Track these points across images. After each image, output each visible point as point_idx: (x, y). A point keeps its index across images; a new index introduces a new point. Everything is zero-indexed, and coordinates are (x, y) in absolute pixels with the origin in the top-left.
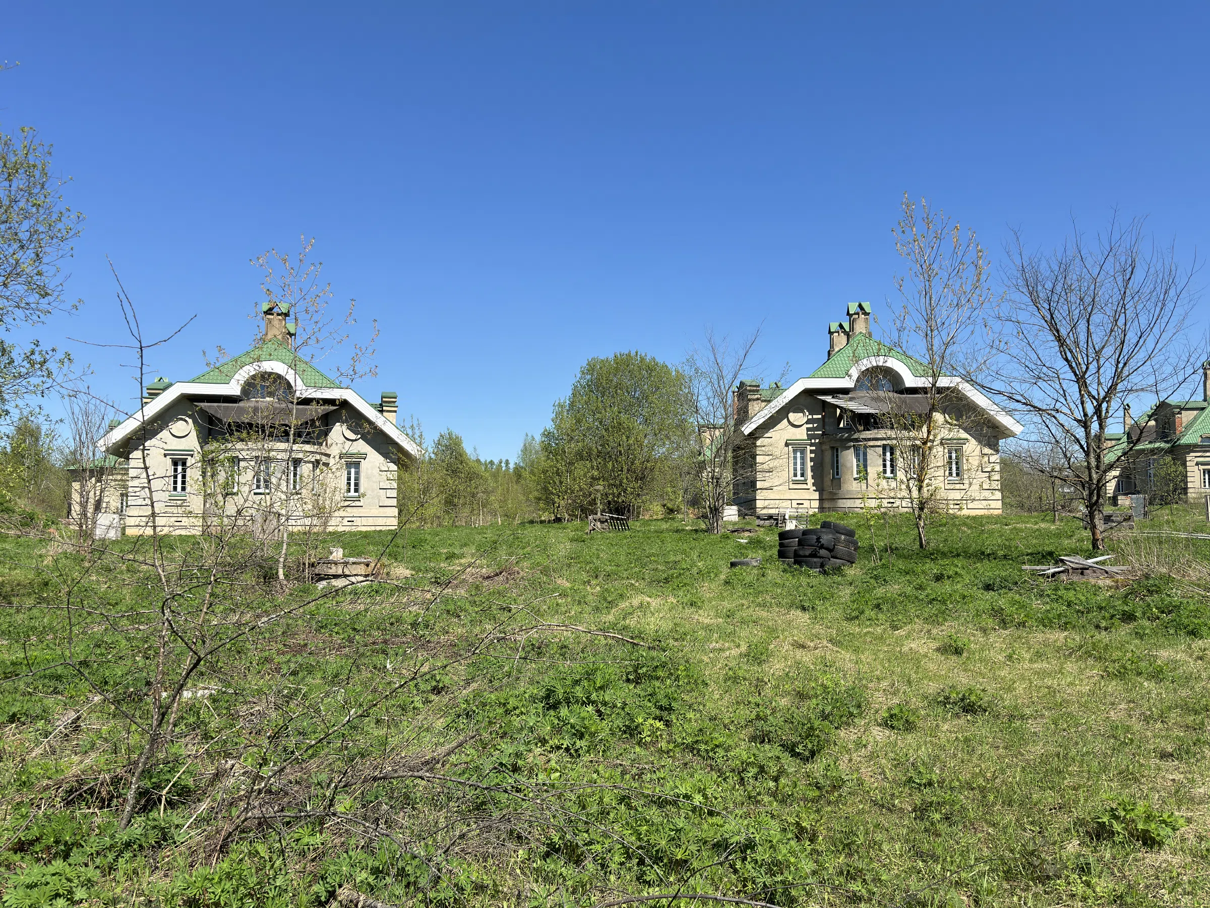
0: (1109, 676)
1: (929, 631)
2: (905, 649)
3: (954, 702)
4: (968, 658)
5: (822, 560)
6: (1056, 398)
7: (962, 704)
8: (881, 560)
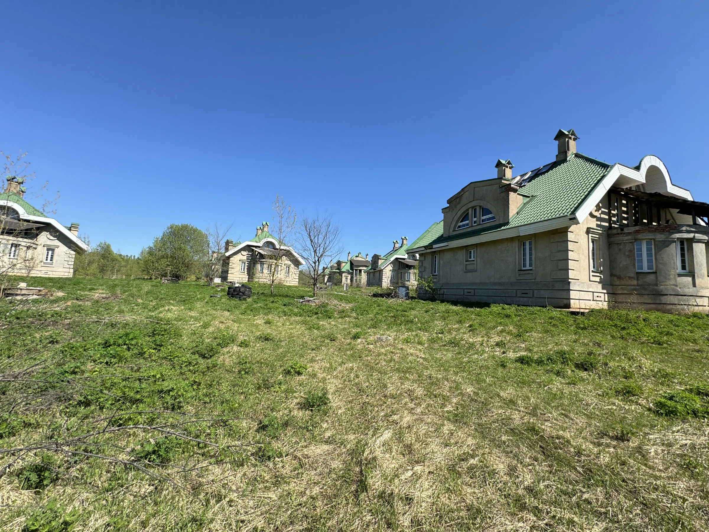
1: (264, 317)
2: (255, 322)
3: (263, 338)
4: (272, 325)
5: (240, 296)
7: (265, 338)
8: (258, 297)
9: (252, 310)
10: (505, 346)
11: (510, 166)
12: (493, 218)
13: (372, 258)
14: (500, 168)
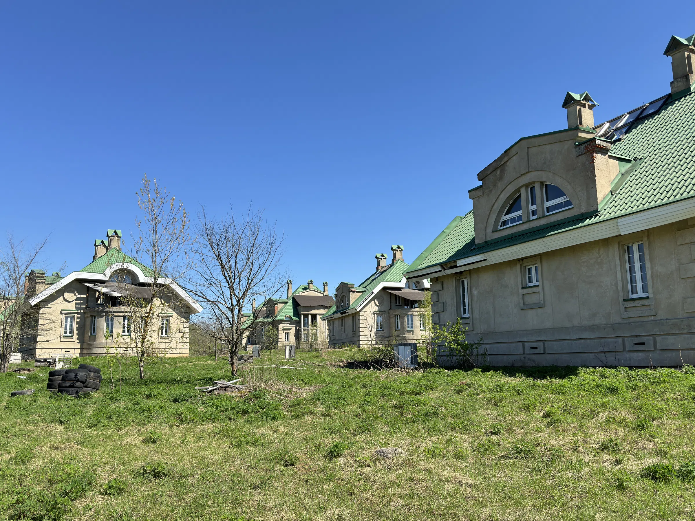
0: (233, 446)
1: (139, 430)
2: (124, 442)
3: (149, 473)
4: (160, 444)
5: (77, 389)
6: (218, 295)
7: (154, 473)
8: (115, 387)
9: (110, 417)
10: (618, 449)
11: (589, 103)
12: (568, 203)
13: (337, 290)
14: (571, 109)
